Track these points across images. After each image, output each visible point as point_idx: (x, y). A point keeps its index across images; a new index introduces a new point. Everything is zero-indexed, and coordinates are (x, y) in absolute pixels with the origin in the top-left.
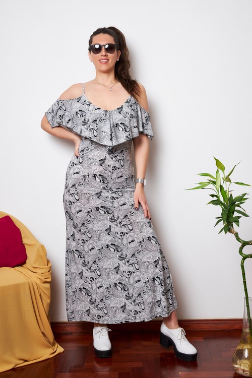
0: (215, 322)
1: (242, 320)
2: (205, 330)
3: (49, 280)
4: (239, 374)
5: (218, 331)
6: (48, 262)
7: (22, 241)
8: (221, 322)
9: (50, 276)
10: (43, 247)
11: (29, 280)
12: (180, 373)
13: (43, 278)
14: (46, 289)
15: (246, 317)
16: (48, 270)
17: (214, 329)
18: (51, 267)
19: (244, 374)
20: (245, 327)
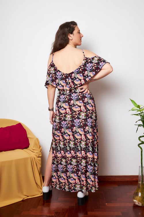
0: (124, 177)
1: (138, 176)
2: (118, 181)
3: (40, 156)
4: (136, 205)
5: (125, 181)
6: (40, 146)
7: (27, 136)
8: (126, 177)
9: (41, 154)
10: (37, 139)
11: (31, 156)
12: (106, 204)
13: (37, 155)
14: (39, 160)
15: (141, 174)
16: (40, 151)
17: (122, 181)
18: (41, 149)
19: (139, 205)
20: (140, 181)
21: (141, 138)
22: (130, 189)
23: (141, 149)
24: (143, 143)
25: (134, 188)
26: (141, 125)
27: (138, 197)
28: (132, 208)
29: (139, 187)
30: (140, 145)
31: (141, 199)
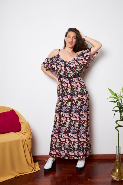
1: (115, 155)
2: (99, 159)
3: (31, 138)
4: (114, 180)
6: (30, 130)
7: (19, 121)
9: (31, 136)
10: (28, 123)
11: (22, 138)
12: (88, 179)
13: (28, 137)
14: (30, 142)
15: (118, 153)
16: (30, 134)
17: (102, 159)
18: (32, 132)
19: (116, 180)
20: (117, 159)
21: (117, 122)
22: (109, 166)
23: (118, 131)
24: (119, 126)
25: (112, 165)
26: (118, 111)
27: (116, 173)
28: (110, 183)
29: (117, 165)
30: (117, 128)
31: (118, 175)
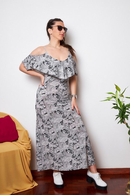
0: (116, 170)
2: (111, 174)
3: (30, 148)
5: (118, 174)
6: (29, 139)
7: (16, 129)
8: (119, 170)
9: (30, 146)
10: (26, 131)
11: (20, 149)
13: (27, 147)
14: (29, 153)
16: (29, 143)
18: (31, 141)
